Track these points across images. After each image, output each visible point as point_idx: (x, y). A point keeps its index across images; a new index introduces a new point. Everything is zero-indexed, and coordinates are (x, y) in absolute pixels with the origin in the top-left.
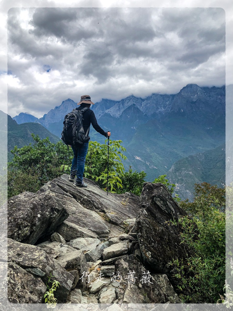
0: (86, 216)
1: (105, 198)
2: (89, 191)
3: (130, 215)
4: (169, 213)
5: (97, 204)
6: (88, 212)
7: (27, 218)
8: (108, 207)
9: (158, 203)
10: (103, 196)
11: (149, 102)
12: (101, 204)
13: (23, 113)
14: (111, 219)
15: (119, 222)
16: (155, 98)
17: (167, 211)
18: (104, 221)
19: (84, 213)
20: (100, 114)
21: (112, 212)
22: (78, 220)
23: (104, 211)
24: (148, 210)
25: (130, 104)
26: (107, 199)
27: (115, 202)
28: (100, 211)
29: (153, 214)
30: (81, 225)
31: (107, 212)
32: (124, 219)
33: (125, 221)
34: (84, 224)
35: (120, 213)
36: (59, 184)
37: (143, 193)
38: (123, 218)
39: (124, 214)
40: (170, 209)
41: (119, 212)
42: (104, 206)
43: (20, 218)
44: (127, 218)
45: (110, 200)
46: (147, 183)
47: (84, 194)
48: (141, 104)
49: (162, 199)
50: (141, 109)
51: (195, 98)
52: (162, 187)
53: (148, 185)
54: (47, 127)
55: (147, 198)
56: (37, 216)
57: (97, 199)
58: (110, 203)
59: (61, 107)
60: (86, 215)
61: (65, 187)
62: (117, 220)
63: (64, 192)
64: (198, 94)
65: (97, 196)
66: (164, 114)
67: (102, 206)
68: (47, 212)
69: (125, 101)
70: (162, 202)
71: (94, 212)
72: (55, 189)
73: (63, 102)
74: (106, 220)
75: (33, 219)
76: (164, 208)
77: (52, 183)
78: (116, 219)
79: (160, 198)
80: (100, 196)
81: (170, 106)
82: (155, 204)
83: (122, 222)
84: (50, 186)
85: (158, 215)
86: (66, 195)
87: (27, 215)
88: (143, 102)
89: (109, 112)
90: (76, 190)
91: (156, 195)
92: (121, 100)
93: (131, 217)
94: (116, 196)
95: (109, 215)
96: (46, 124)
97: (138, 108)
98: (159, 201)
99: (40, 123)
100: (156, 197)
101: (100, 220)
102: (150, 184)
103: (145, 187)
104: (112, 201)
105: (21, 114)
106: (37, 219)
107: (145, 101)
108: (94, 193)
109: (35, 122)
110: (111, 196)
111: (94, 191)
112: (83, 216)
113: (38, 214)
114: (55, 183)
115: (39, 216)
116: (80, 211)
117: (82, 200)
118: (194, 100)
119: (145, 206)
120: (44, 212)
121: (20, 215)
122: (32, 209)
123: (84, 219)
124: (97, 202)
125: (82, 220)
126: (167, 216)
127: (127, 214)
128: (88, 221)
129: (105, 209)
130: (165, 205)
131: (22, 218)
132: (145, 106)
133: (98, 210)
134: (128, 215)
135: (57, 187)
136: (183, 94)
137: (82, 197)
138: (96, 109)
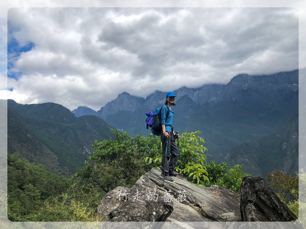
0: (183, 211)
1: (197, 192)
2: (180, 185)
3: (224, 209)
4: (273, 207)
5: (191, 198)
6: (184, 206)
7: (144, 216)
8: (201, 201)
9: (262, 197)
10: (194, 190)
11: (201, 92)
12: (195, 198)
13: (81, 107)
14: (208, 214)
15: (216, 217)
16: (206, 88)
17: (272, 205)
18: (201, 216)
19: (180, 208)
20: (154, 105)
21: (206, 206)
22: (176, 215)
23: (198, 206)
24: (256, 205)
25: (182, 94)
26: (199, 193)
27: (207, 196)
28: (195, 205)
29: (261, 209)
30: (180, 220)
31: (201, 206)
32: (219, 214)
33: (221, 215)
34: (183, 219)
35: (215, 207)
36: (151, 178)
37: (244, 187)
38: (218, 212)
39: (219, 208)
40: (274, 203)
41: (213, 206)
42: (198, 200)
43: (137, 216)
44: (222, 212)
45: (202, 194)
46: (247, 177)
47: (177, 189)
48: (194, 95)
49: (266, 193)
50: (193, 99)
51: (246, 86)
52: (262, 181)
53: (248, 179)
54: (104, 119)
55: (250, 192)
56: (153, 214)
57: (190, 192)
58: (203, 197)
59: (117, 100)
60: (183, 209)
61: (158, 181)
62: (214, 214)
63: (158, 186)
64: (249, 82)
65: (189, 190)
66: (216, 102)
67: (196, 200)
68: (160, 209)
69: (177, 91)
70: (266, 196)
71: (189, 206)
72: (149, 184)
73: (119, 95)
74: (203, 215)
75: (149, 217)
76: (268, 203)
77: (145, 178)
78: (212, 213)
79: (264, 192)
80: (192, 190)
81: (221, 95)
82: (260, 198)
83: (219, 216)
84: (144, 180)
85: (266, 210)
86: (160, 189)
87: (143, 213)
88: (195, 93)
89: (162, 103)
90: (168, 184)
91: (261, 189)
92: (174, 92)
93: (226, 211)
94: (206, 189)
95: (205, 209)
96: (104, 117)
97: (190, 99)
98: (263, 195)
99: (97, 116)
100: (261, 191)
101: (197, 215)
102: (250, 177)
103: (246, 180)
104: (204, 194)
105: (80, 108)
106: (153, 217)
107: (197, 92)
108: (186, 187)
109: (93, 115)
110: (201, 190)
111: (186, 185)
112: (180, 211)
113: (153, 212)
114: (148, 177)
115: (154, 213)
116: (176, 206)
117: (175, 194)
118: (245, 89)
119: (252, 201)
120: (158, 209)
121: (137, 213)
122: (147, 206)
123: (182, 214)
124: (190, 196)
125: (180, 216)
126: (273, 211)
127: (221, 208)
128: (186, 216)
129: (199, 203)
130: (269, 200)
131: (140, 216)
132: (197, 95)
133: (192, 205)
134: (223, 209)
135: (150, 181)
136: (233, 83)
137: (175, 191)
138: (151, 100)
